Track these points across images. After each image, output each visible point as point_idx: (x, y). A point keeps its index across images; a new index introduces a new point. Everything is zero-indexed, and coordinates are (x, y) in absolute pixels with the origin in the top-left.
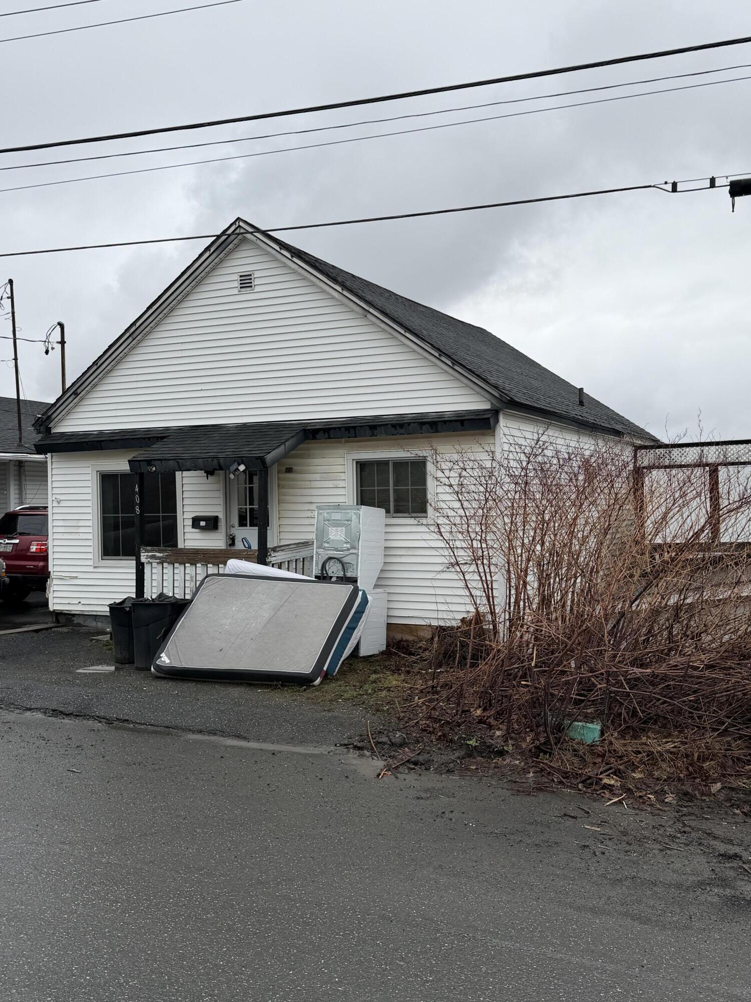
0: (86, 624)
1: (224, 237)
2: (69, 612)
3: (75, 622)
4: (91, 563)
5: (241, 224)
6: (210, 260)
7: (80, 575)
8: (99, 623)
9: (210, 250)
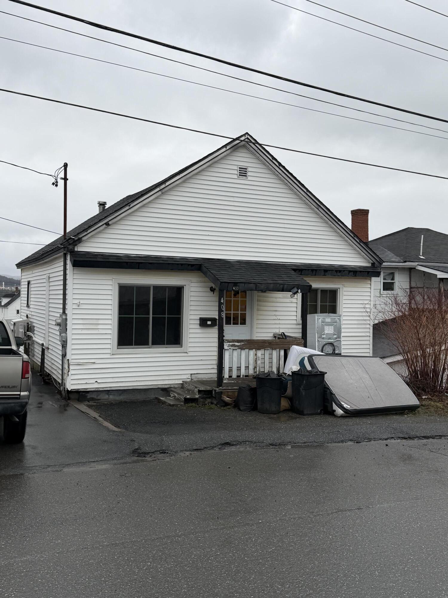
0: (99, 398)
1: (238, 141)
2: (85, 390)
3: (88, 397)
4: (109, 351)
5: (249, 137)
6: (225, 153)
7: (97, 361)
8: (111, 396)
9: (226, 147)
